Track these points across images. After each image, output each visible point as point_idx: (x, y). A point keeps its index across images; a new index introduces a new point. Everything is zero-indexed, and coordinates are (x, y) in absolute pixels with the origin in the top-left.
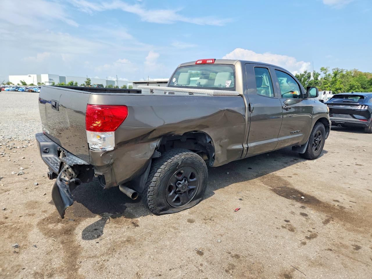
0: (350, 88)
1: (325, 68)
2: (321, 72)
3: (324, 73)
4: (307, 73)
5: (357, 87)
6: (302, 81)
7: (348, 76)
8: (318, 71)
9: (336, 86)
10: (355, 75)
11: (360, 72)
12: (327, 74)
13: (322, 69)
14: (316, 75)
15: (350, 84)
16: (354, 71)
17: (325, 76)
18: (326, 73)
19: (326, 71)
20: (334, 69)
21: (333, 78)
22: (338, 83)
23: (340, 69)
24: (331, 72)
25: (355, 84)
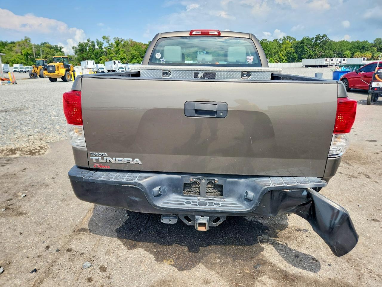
0: (132, 58)
1: (107, 37)
2: (104, 40)
3: (107, 42)
4: (90, 42)
5: (137, 56)
6: (88, 50)
7: (128, 46)
8: (101, 40)
9: (120, 55)
10: (132, 45)
11: (135, 42)
12: (110, 43)
13: (104, 38)
14: (100, 45)
15: (132, 54)
16: (130, 41)
17: (108, 45)
18: (108, 42)
19: (108, 40)
20: (115, 38)
21: (116, 47)
22: (121, 53)
23: (120, 39)
24: (112, 41)
25: (135, 53)
